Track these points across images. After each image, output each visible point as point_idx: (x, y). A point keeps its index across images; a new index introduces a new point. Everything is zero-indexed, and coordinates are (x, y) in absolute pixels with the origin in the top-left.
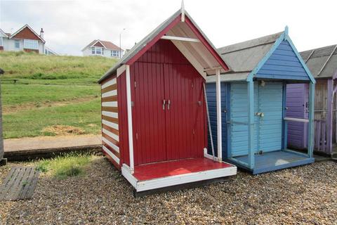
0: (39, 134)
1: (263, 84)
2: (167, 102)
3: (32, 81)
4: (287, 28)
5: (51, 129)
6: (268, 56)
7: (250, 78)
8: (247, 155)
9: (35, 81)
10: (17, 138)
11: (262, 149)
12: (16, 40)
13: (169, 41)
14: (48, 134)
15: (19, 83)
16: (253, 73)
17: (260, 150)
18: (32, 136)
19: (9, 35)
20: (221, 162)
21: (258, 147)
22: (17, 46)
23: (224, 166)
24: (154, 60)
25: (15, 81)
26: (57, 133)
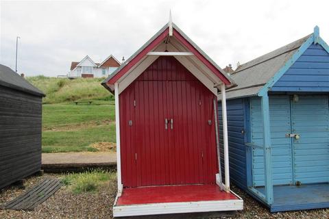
0: (83, 149)
1: (296, 99)
2: (169, 121)
3: (104, 102)
4: (317, 29)
5: (95, 145)
6: (289, 64)
7: (263, 92)
8: (263, 187)
9: (106, 102)
10: (64, 152)
11: (299, 180)
12: (103, 69)
13: (172, 57)
14: (91, 150)
15: (93, 104)
16: (267, 86)
17: (296, 180)
18: (77, 151)
19: (98, 64)
20: (228, 192)
21: (294, 177)
22: (104, 73)
23: (232, 197)
24: (155, 78)
25: (90, 102)
26: (99, 149)
